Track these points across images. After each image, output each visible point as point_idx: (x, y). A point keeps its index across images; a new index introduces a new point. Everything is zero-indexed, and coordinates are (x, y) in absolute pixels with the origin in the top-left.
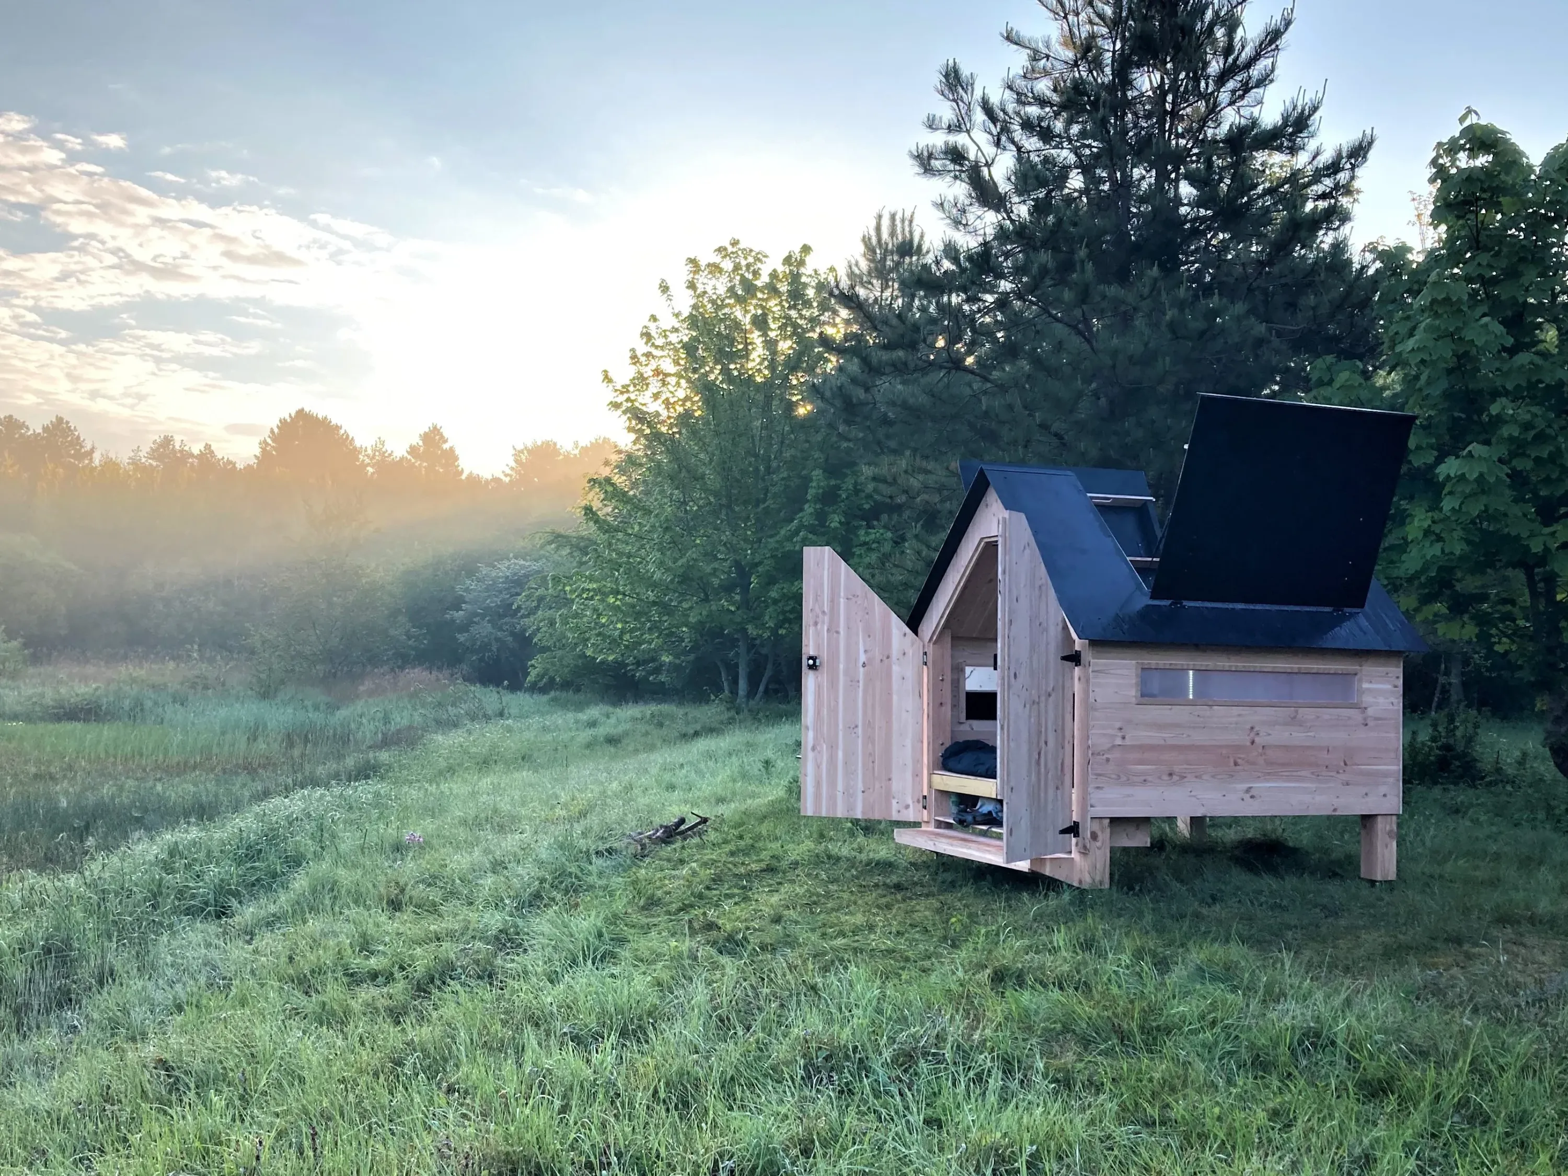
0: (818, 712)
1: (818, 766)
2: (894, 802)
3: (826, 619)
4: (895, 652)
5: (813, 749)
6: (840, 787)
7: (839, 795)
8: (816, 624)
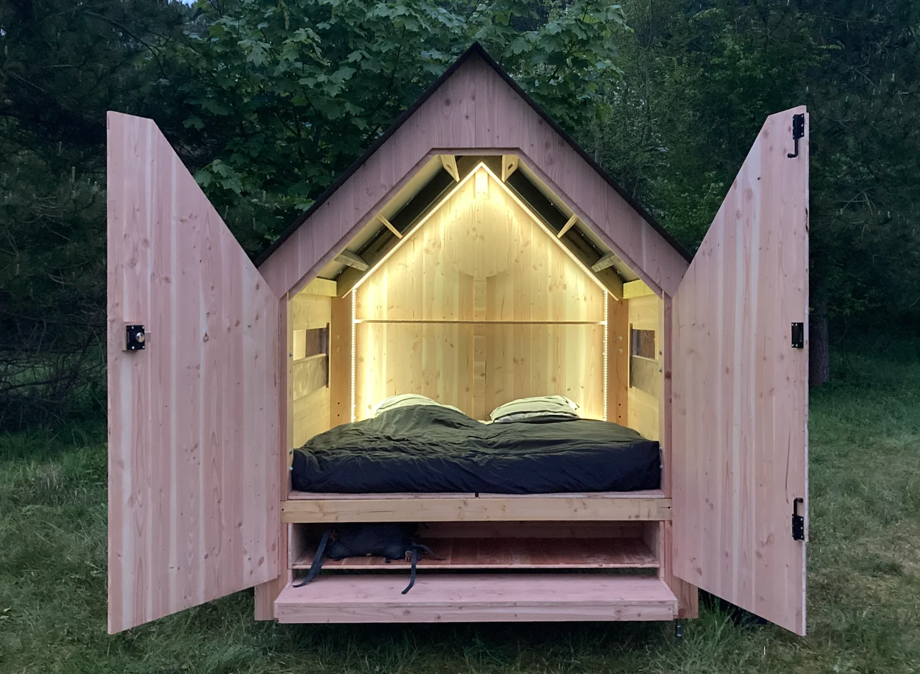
0: (138, 433)
1: (140, 532)
2: (246, 558)
3: (150, 252)
4: (247, 316)
5: (132, 500)
6: (173, 562)
7: (173, 572)
8: (133, 263)
